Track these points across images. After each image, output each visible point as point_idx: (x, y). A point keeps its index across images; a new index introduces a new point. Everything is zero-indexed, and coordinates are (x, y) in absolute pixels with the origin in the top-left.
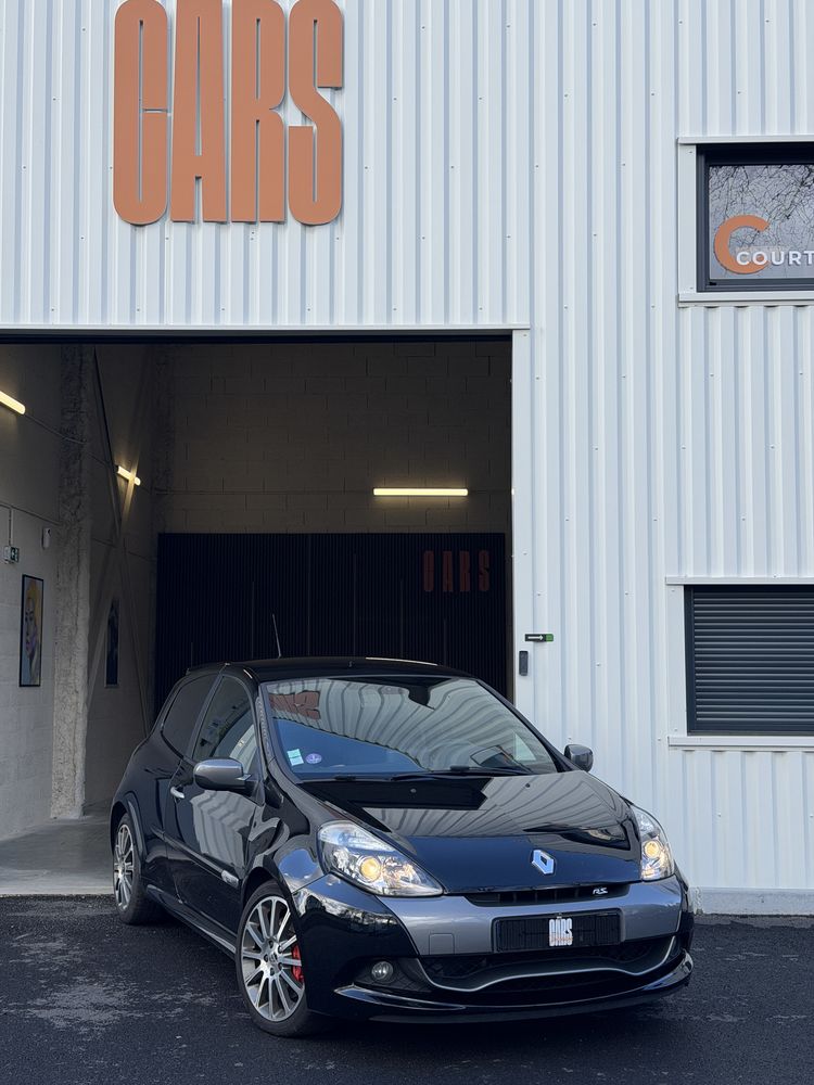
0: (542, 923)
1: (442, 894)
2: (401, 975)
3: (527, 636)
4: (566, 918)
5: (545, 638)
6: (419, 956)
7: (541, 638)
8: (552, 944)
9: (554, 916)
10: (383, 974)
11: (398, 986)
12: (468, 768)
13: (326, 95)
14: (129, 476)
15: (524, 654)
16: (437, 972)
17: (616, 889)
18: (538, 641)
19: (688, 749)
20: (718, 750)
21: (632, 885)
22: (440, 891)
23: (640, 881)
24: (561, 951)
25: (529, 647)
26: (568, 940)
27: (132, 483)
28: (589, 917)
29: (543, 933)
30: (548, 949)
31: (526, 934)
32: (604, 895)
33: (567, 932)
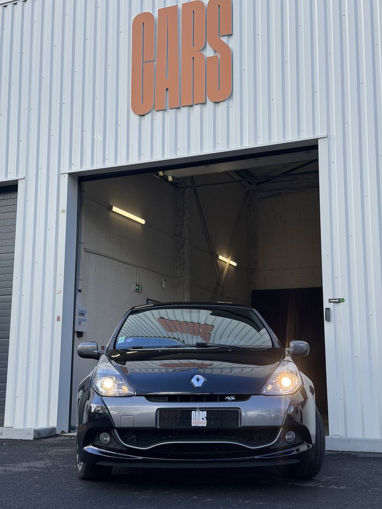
0: (187, 413)
1: (134, 395)
3: (330, 300)
4: (203, 411)
5: (340, 301)
6: (115, 428)
8: (193, 425)
9: (195, 409)
11: (111, 446)
13: (224, 39)
14: (226, 261)
15: (328, 310)
18: (336, 302)
23: (260, 395)
25: (330, 306)
26: (204, 423)
27: (228, 264)
28: (218, 411)
29: (187, 418)
30: (190, 427)
31: (176, 418)
32: (233, 400)
33: (203, 419)
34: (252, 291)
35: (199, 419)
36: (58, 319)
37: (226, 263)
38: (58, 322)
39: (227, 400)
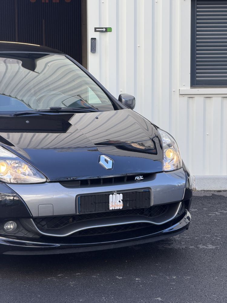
0: (105, 197)
1: (46, 182)
2: (22, 228)
3: (95, 28)
4: (119, 194)
5: (107, 30)
6: (32, 217)
7: (104, 30)
8: (111, 209)
9: (112, 193)
10: (11, 228)
11: (19, 234)
12: (60, 108)
15: (94, 40)
16: (43, 226)
17: (148, 176)
18: (102, 31)
19: (191, 96)
20: (208, 97)
21: (157, 174)
22: (44, 180)
23: (162, 172)
24: (116, 212)
25: (96, 35)
26: (120, 206)
28: (133, 192)
29: (105, 203)
30: (108, 211)
31: (95, 203)
32: (141, 180)
33: (120, 202)
35: (116, 202)
39: (137, 181)
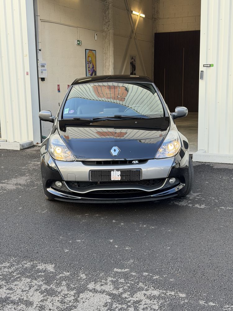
0: (109, 172)
1: (74, 161)
3: (204, 65)
4: (118, 171)
6: (64, 181)
7: (209, 65)
8: (112, 179)
9: (113, 170)
14: (139, 14)
17: (142, 161)
21: (149, 160)
23: (154, 159)
25: (204, 69)
26: (119, 178)
27: (139, 17)
29: (109, 176)
30: (110, 181)
31: (102, 176)
32: (137, 163)
34: (155, 33)
35: (116, 176)
36: (27, 74)
37: (138, 16)
38: (27, 76)
39: (133, 164)
